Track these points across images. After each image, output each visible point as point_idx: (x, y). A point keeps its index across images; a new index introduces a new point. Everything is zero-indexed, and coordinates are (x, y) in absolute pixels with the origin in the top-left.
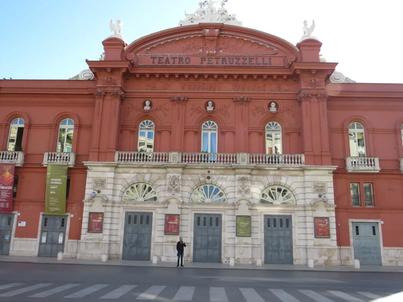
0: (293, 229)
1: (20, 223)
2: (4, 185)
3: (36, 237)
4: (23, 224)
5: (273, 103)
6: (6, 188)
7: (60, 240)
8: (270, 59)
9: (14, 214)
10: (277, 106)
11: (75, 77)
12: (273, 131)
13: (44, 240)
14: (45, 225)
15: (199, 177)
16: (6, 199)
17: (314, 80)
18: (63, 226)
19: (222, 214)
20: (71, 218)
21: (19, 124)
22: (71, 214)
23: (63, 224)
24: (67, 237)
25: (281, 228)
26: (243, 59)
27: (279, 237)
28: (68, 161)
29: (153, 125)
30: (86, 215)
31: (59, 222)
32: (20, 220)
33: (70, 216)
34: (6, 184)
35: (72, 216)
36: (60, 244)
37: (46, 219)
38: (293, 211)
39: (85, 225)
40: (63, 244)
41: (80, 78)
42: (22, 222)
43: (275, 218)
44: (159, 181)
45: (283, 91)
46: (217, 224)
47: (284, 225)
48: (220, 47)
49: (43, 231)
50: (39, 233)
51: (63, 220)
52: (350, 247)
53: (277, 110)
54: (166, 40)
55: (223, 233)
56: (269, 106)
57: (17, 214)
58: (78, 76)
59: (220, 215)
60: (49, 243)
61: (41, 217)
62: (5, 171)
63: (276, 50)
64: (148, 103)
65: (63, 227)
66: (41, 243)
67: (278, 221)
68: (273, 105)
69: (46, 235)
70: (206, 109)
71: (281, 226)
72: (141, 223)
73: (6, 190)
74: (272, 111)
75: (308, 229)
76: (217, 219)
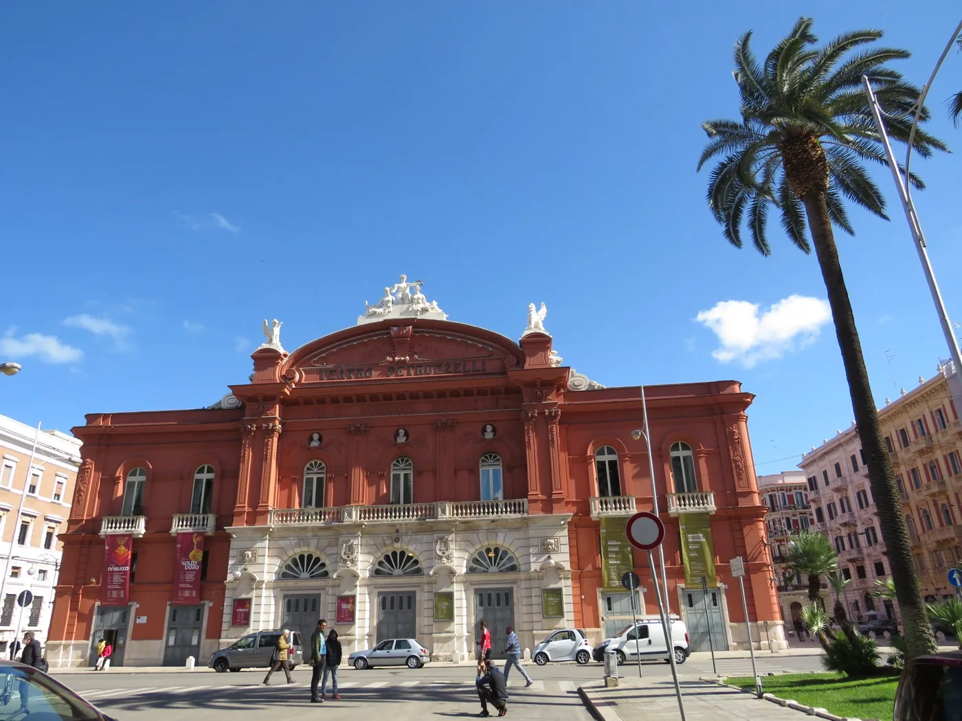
0: (515, 607)
1: (139, 618)
2: (116, 566)
3: (161, 638)
4: (143, 620)
5: (488, 426)
6: (121, 569)
7: (195, 642)
8: (483, 363)
9: (131, 606)
10: (494, 430)
11: (217, 404)
12: (490, 465)
13: (172, 642)
14: (174, 620)
15: (384, 540)
16: (120, 585)
17: (541, 392)
18: (198, 619)
19: (416, 591)
20: (210, 607)
21: (139, 475)
22: (211, 602)
23: (199, 617)
24: (204, 635)
25: (499, 607)
26: (445, 365)
27: (495, 620)
28: (205, 527)
29: (323, 468)
30: (228, 603)
31: (193, 615)
32: (138, 614)
33: (208, 605)
34: (120, 564)
35: (211, 604)
36: (194, 646)
37: (175, 611)
38: (515, 582)
39: (227, 618)
40: (198, 645)
41: (224, 406)
42: (142, 618)
43: (489, 592)
44: (329, 548)
45: (502, 408)
46: (409, 607)
47: (503, 602)
48: (415, 350)
49: (170, 629)
50: (165, 631)
51: (199, 611)
52: (599, 629)
53: (494, 435)
54: (340, 345)
55: (417, 619)
56: (484, 430)
57: (135, 606)
58: (220, 403)
59: (414, 593)
60: (179, 646)
61: (168, 608)
62: (119, 546)
63: (490, 349)
64: (316, 436)
65: (198, 622)
66: (167, 646)
67: (494, 596)
68: (489, 428)
69: (174, 634)
70: (396, 440)
71: (499, 604)
72: (305, 610)
73: (120, 571)
74: (486, 437)
75: (534, 606)
76: (409, 598)
